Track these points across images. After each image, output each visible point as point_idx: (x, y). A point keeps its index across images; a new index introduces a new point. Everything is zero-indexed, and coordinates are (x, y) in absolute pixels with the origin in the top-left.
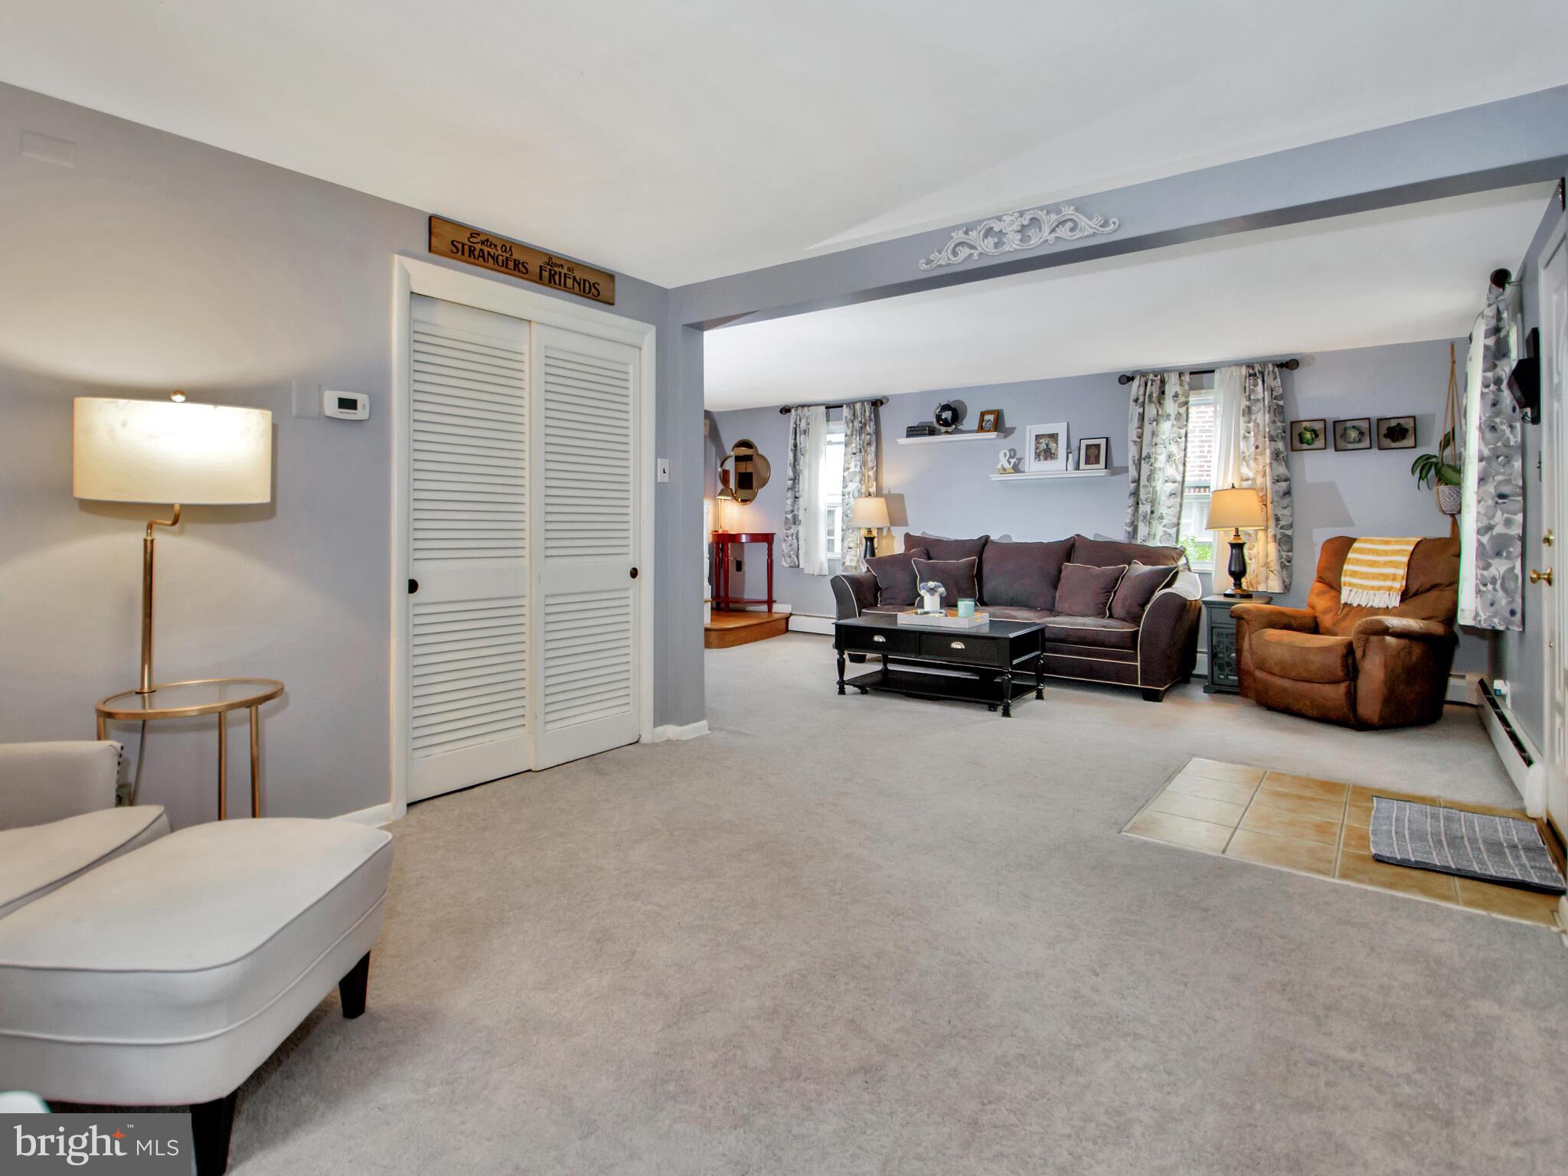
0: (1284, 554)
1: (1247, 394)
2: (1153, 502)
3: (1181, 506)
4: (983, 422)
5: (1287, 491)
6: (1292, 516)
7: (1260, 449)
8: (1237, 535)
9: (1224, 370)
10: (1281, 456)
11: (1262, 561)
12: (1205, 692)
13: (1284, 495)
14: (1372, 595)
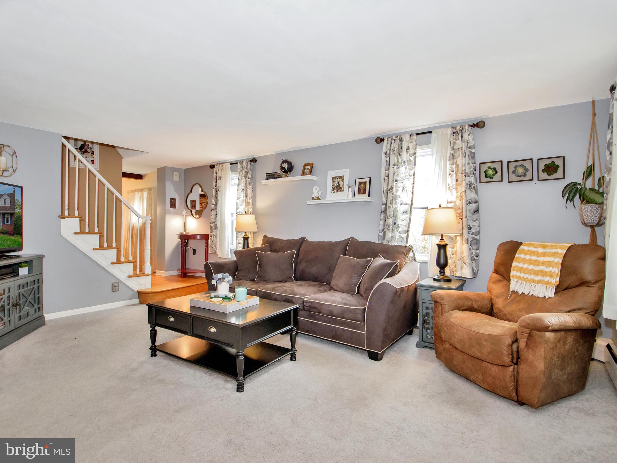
0: (474, 251)
1: (452, 145)
2: (395, 216)
3: (410, 219)
4: (305, 170)
5: (476, 210)
6: (479, 226)
7: (459, 182)
8: (442, 239)
9: (438, 130)
10: (473, 186)
11: (459, 256)
12: (417, 347)
13: (475, 212)
14: (533, 287)
